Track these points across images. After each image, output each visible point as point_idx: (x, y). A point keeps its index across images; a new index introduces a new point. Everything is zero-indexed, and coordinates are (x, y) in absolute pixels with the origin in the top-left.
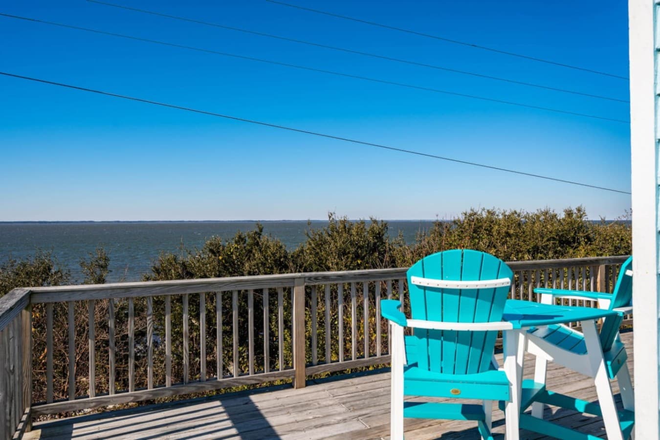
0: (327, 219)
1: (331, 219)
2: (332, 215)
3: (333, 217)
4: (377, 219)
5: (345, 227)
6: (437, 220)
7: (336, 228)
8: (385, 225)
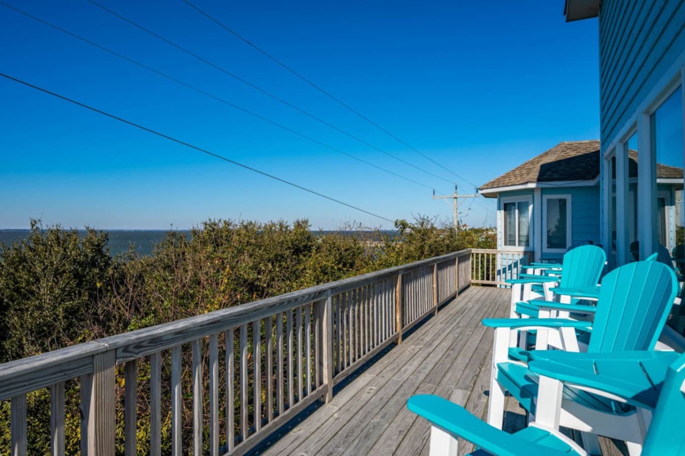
0: (29, 227)
1: (35, 228)
2: (35, 222)
3: (38, 225)
4: (96, 229)
5: (58, 239)
6: (171, 230)
7: (42, 240)
8: (106, 236)
